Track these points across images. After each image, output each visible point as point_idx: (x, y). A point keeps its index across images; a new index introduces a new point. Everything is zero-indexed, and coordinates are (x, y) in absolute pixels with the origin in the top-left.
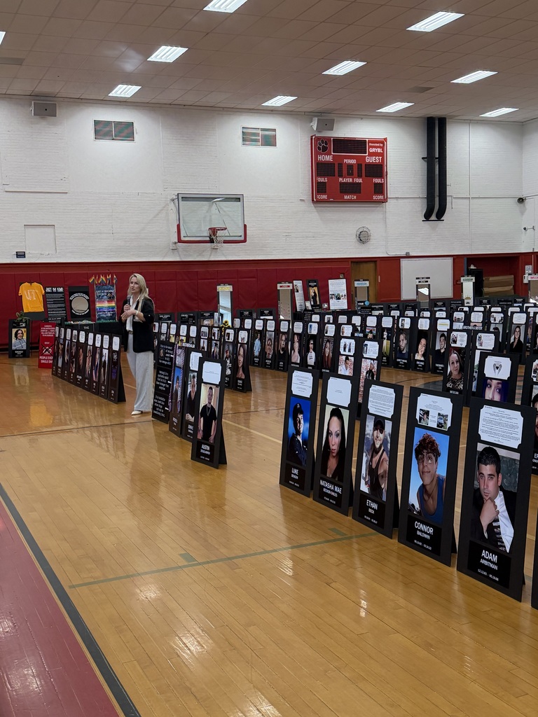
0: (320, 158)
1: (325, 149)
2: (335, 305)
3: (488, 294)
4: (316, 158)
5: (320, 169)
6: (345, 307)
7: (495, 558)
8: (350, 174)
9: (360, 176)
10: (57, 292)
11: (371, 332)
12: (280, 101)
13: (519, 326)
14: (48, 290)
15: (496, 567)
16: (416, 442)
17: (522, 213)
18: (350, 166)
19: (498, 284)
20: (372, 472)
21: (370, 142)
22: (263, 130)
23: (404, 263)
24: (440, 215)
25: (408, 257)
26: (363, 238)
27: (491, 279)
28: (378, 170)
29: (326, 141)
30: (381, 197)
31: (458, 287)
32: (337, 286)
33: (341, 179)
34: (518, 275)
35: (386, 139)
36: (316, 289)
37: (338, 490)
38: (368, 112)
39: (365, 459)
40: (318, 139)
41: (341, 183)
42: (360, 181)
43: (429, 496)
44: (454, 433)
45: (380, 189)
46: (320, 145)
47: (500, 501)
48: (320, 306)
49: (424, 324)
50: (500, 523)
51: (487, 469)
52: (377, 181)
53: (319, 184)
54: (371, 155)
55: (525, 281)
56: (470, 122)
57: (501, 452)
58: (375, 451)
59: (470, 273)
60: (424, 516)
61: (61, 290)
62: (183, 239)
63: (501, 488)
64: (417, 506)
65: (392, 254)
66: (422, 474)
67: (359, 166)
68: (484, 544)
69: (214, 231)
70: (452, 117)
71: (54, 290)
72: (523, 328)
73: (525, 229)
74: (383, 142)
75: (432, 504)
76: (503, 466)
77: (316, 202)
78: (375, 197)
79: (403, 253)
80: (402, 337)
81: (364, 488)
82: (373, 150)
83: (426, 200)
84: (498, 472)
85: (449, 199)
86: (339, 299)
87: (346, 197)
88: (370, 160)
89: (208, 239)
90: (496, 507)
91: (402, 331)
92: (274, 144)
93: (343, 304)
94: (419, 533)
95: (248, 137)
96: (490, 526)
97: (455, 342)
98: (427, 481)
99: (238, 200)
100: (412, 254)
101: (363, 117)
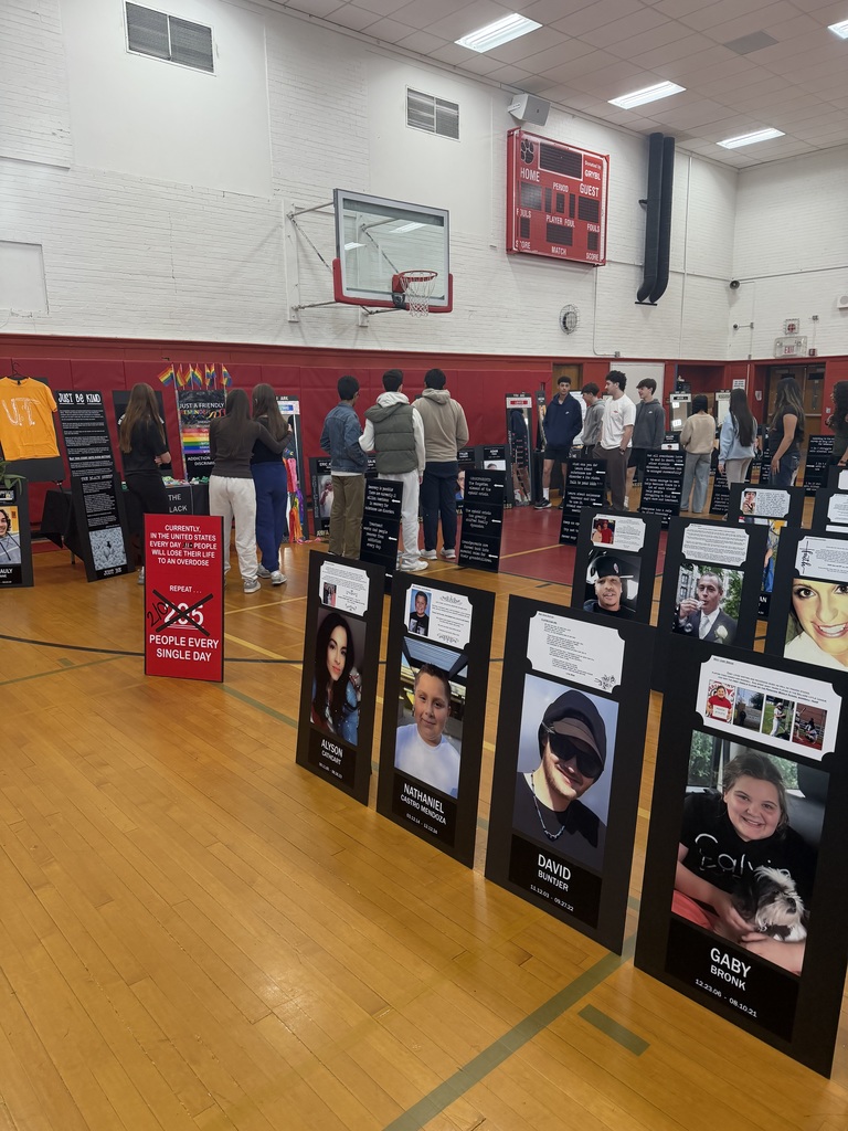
0: (524, 173)
1: (529, 158)
4: (517, 172)
8: (560, 210)
9: (571, 216)
10: (87, 406)
14: (65, 398)
17: (731, 303)
18: (560, 196)
21: (586, 158)
22: (440, 102)
24: (656, 297)
25: (618, 359)
26: (567, 324)
28: (591, 210)
29: (533, 142)
30: (596, 257)
33: (548, 217)
35: (607, 158)
40: (520, 137)
41: (549, 224)
42: (570, 223)
45: (594, 242)
52: (591, 227)
53: (520, 221)
54: (586, 181)
56: (691, 155)
61: (95, 399)
65: (600, 353)
67: (572, 198)
71: (79, 398)
73: (735, 327)
74: (598, 162)
77: (513, 252)
78: (588, 256)
79: (610, 353)
82: (589, 174)
83: (643, 271)
87: (553, 250)
88: (586, 190)
89: (389, 298)
92: (456, 135)
95: (417, 112)
99: (440, 221)
100: (623, 355)
101: (577, 114)
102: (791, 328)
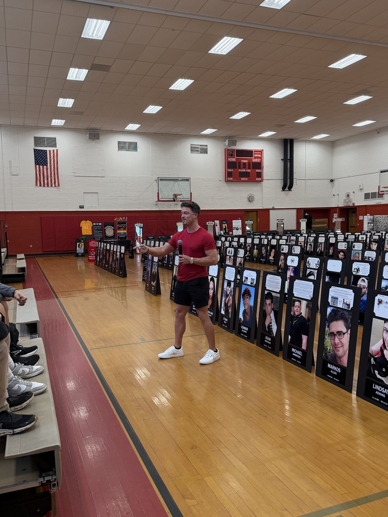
0: (230, 159)
1: (232, 155)
2: (235, 233)
3: (314, 228)
4: (227, 159)
5: (229, 165)
6: (241, 234)
7: (270, 339)
8: (244, 168)
9: (249, 169)
10: (99, 225)
11: (249, 246)
12: (209, 131)
13: (321, 243)
14: (94, 224)
15: (270, 343)
16: (243, 291)
17: (333, 187)
18: (244, 164)
19: (319, 223)
20: (226, 305)
21: (255, 151)
22: (201, 145)
23: (271, 212)
24: (290, 188)
25: (273, 209)
26: (250, 199)
27: (316, 220)
28: (259, 165)
29: (233, 150)
30: (260, 179)
31: (298, 224)
32: (237, 223)
33: (240, 170)
34: (330, 219)
35: (263, 150)
36: (226, 224)
37: (212, 313)
38: (254, 137)
39: (223, 299)
40: (228, 150)
41: (240, 172)
42: (249, 171)
43: (247, 314)
44: (256, 287)
45: (260, 175)
46: (229, 153)
47: (272, 315)
48: (228, 233)
49: (274, 242)
50: (272, 324)
51: (268, 301)
52: (258, 171)
53: (228, 172)
54: (255, 158)
55: (334, 222)
56: (306, 141)
57: (274, 294)
58: (227, 296)
59: (305, 217)
60: (245, 323)
61: (100, 224)
62: (160, 199)
63: (273, 309)
64: (242, 319)
65: (265, 207)
66: (244, 304)
67: (249, 163)
68: (265, 333)
69: (175, 196)
70: (296, 139)
71: (97, 224)
72: (323, 244)
73: (334, 195)
74: (261, 152)
75: (248, 317)
76: (274, 300)
77: (227, 181)
78: (257, 179)
79: (271, 207)
80: (263, 248)
81: (223, 312)
82: (256, 156)
83: (283, 181)
84: (272, 302)
85: (294, 180)
86: (238, 230)
87: (242, 179)
88: (254, 160)
89: (173, 199)
90: (271, 317)
91: (264, 245)
92: (207, 153)
93: (240, 232)
94: (243, 330)
95: (193, 149)
96: (269, 325)
97: (283, 250)
98: (246, 308)
99: (188, 180)
100: (275, 208)
101: (251, 139)
102: (348, 196)
